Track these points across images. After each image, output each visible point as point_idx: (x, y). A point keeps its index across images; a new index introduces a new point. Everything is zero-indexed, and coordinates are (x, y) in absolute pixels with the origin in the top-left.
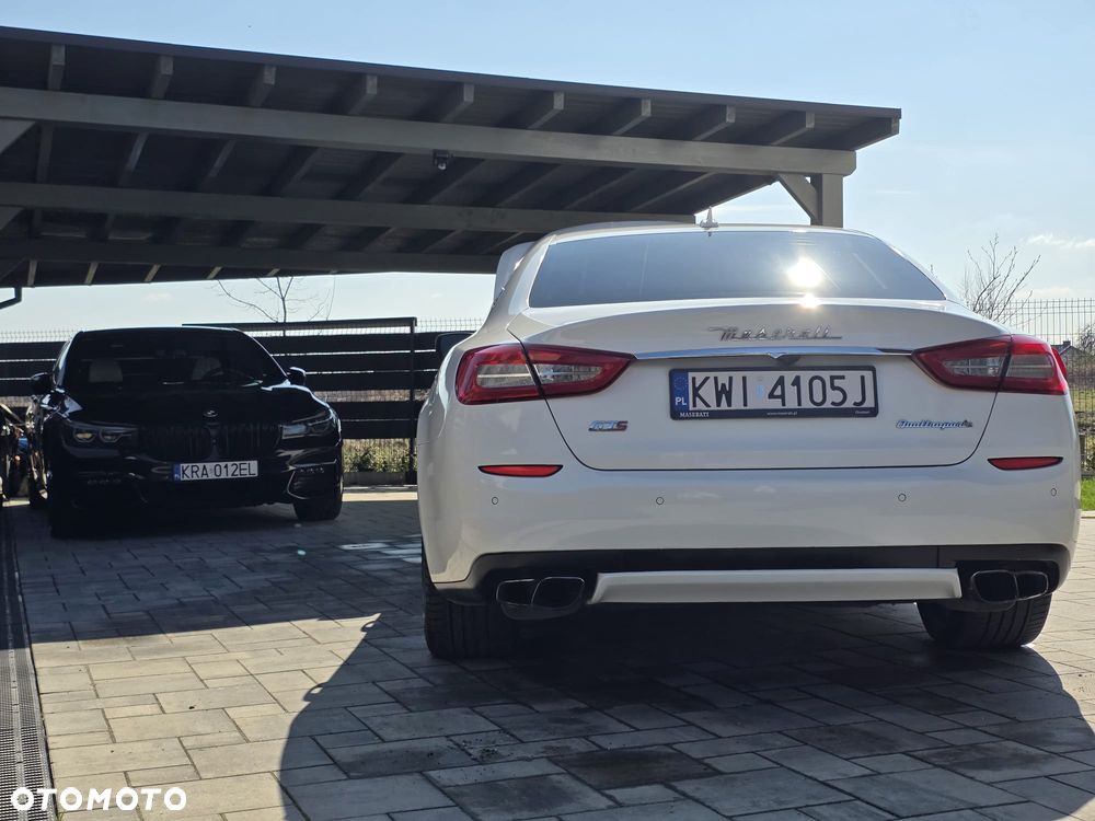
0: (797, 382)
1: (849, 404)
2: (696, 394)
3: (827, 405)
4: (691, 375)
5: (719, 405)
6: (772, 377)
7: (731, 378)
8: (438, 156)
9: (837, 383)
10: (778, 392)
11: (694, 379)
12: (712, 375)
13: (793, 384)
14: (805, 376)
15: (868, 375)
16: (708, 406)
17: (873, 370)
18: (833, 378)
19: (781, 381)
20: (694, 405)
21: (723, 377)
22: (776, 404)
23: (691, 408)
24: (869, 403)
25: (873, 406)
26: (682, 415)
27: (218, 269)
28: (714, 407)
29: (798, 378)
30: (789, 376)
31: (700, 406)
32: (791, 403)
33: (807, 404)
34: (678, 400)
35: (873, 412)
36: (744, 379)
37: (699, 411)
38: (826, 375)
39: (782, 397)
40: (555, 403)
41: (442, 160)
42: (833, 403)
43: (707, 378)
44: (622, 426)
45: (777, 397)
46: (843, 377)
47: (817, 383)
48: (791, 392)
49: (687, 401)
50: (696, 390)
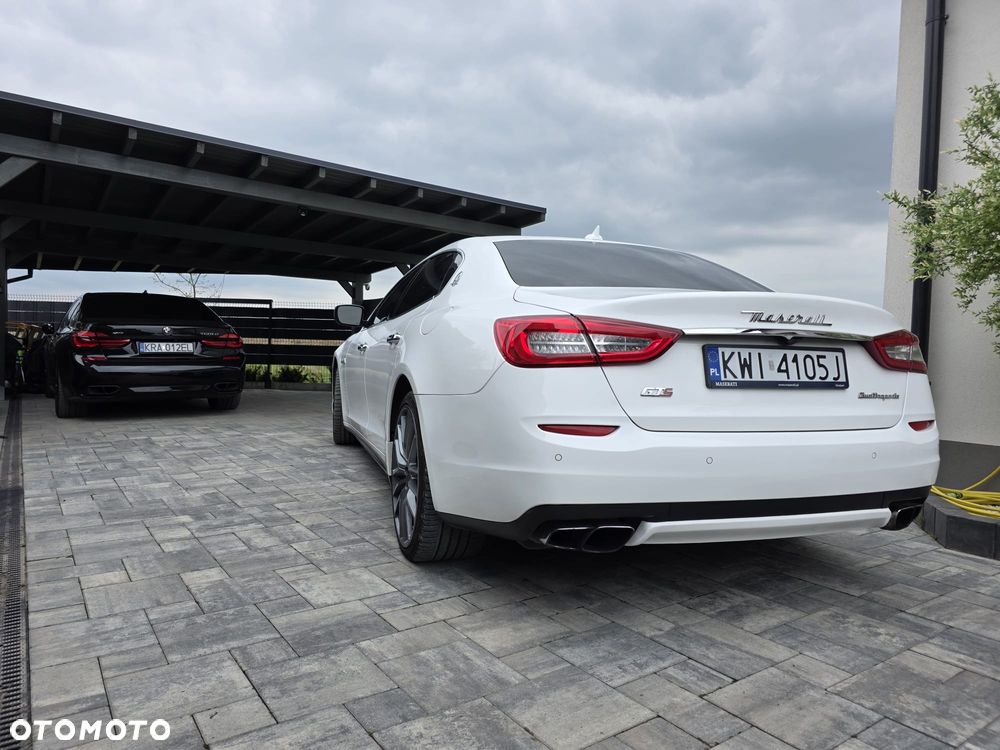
0: (795, 360)
1: (830, 379)
2: (726, 367)
3: (817, 379)
4: (720, 350)
5: (743, 376)
6: (778, 355)
7: (750, 354)
8: (301, 208)
9: (822, 361)
10: (783, 367)
11: (723, 353)
12: (736, 350)
13: (793, 361)
14: (801, 355)
15: (840, 355)
16: (735, 377)
17: (843, 351)
18: (819, 357)
19: (785, 359)
20: (725, 377)
21: (745, 353)
22: (782, 377)
23: (723, 378)
24: (842, 379)
25: (844, 380)
26: (717, 384)
27: (158, 266)
28: (740, 378)
29: (796, 356)
30: (790, 354)
31: (730, 377)
32: (794, 377)
33: (804, 378)
34: (712, 371)
35: (846, 385)
36: (759, 354)
37: (730, 382)
38: (814, 354)
39: (787, 371)
40: (610, 371)
41: (303, 211)
42: (821, 378)
43: (733, 353)
44: (668, 393)
45: (783, 371)
46: (824, 357)
47: (808, 360)
48: (792, 367)
49: (719, 372)
50: (725, 363)
